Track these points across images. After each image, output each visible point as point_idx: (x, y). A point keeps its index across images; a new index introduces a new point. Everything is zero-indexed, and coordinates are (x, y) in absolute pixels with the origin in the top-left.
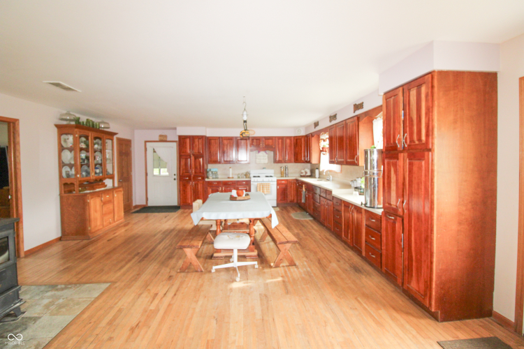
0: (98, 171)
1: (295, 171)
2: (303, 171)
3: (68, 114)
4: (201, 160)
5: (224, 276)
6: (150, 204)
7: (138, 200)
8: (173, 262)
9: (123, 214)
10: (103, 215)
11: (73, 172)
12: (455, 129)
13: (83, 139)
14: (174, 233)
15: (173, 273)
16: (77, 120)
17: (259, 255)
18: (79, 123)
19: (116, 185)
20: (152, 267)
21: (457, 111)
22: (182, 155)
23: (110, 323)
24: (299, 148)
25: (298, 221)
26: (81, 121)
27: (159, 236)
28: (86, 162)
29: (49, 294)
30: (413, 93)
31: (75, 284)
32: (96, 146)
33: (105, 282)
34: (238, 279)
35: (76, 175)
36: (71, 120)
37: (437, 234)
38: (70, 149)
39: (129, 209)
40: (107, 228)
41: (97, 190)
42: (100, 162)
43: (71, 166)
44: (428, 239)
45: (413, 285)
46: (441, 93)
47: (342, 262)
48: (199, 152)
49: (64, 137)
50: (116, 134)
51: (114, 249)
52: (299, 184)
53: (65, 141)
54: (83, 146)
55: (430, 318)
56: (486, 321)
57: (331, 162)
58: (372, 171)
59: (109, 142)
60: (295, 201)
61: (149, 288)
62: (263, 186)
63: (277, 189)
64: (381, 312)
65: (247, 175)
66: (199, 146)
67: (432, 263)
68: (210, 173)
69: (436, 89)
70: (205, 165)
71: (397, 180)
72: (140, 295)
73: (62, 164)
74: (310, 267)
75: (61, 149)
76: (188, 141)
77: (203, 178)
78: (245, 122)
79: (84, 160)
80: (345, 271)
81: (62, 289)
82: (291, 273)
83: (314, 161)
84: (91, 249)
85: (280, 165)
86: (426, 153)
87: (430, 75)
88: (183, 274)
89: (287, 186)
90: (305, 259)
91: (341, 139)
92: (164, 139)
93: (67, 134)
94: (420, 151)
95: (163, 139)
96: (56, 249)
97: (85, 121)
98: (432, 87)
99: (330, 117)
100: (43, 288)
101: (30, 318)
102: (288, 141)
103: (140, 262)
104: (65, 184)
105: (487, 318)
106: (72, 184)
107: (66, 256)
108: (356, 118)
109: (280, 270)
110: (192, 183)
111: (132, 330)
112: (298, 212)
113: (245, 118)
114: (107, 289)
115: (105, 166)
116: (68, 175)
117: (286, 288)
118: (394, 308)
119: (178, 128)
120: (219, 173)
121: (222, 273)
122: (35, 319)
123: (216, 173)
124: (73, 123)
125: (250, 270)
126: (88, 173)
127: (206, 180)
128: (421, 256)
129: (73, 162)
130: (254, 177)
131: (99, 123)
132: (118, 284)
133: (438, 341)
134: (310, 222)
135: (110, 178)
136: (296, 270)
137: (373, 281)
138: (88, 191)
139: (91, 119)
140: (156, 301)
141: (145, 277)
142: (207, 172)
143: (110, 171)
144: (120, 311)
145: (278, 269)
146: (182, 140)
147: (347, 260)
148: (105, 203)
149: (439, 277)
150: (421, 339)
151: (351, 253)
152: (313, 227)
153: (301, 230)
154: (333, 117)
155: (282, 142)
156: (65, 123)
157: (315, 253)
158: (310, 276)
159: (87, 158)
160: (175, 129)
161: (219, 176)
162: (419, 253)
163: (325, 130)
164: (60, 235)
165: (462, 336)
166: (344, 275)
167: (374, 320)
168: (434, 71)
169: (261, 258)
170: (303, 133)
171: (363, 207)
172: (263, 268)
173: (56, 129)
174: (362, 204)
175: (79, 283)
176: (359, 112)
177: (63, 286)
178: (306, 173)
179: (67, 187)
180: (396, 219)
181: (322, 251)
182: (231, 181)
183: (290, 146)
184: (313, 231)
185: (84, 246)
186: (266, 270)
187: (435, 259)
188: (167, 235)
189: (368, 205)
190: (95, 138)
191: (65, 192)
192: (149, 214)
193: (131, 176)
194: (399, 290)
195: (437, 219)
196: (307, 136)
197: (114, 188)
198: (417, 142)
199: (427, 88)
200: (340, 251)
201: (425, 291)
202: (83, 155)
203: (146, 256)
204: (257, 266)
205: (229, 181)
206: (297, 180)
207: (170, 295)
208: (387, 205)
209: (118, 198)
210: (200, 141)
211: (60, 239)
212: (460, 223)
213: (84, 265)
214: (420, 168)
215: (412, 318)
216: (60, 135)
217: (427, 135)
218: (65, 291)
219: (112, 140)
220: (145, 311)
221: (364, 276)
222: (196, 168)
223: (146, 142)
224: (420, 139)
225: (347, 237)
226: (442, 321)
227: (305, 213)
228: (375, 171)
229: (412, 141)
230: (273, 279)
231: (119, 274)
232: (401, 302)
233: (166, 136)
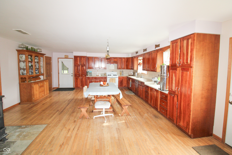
0: (37, 72)
1: (126, 73)
2: (130, 73)
3: (22, 45)
4: (84, 67)
5: (99, 120)
6: (60, 87)
7: (55, 85)
8: (75, 114)
9: (48, 92)
10: (40, 92)
11: (25, 72)
12: (202, 58)
13: (30, 57)
14: (74, 101)
15: (76, 119)
16: (27, 48)
17: (113, 111)
18: (28, 49)
19: (45, 78)
20: (65, 117)
21: (203, 51)
22: (76, 65)
23: (50, 143)
24: (129, 63)
25: (128, 95)
26: (29, 48)
27: (67, 102)
28: (31, 67)
29: (18, 130)
30: (185, 42)
31: (30, 125)
32: (36, 60)
33: (45, 124)
34: (106, 122)
35: (27, 74)
36: (24, 48)
37: (193, 102)
38: (24, 62)
39: (51, 89)
40: (42, 98)
41: (37, 81)
42: (38, 68)
43: (24, 69)
44: (189, 105)
45: (181, 124)
46: (198, 43)
47: (149, 114)
48: (83, 64)
49: (20, 55)
50: (45, 54)
51: (46, 108)
52: (128, 79)
53: (21, 58)
54: (30, 60)
55: (188, 137)
56: (210, 138)
57: (143, 70)
58: (164, 75)
59: (42, 58)
60: (126, 86)
61: (65, 126)
62: (112, 79)
63: (119, 81)
64: (168, 135)
65: (105, 74)
66: (83, 60)
67: (190, 115)
68: (88, 73)
69: (195, 41)
70: (86, 70)
71: (176, 79)
72: (62, 129)
73: (20, 69)
74: (136, 116)
75: (19, 61)
76: (78, 58)
77: (85, 76)
78: (108, 51)
79: (30, 67)
80: (151, 117)
81: (24, 128)
82: (128, 118)
83: (135, 69)
84: (34, 108)
85: (120, 70)
86: (190, 69)
87: (193, 35)
88: (80, 120)
89: (123, 80)
90: (133, 112)
91: (149, 59)
92: (67, 57)
93: (22, 54)
94: (187, 68)
95: (66, 57)
96: (18, 108)
97: (30, 48)
98: (194, 40)
99: (144, 50)
100: (15, 127)
101: (11, 142)
102: (124, 59)
103: (59, 114)
104: (22, 78)
105: (210, 137)
106: (25, 78)
107: (23, 112)
108: (156, 51)
109: (124, 117)
110: (80, 78)
111: (61, 146)
112: (128, 91)
113: (108, 50)
114: (46, 127)
115: (40, 69)
116: (23, 74)
117: (127, 125)
118: (173, 133)
119: (74, 52)
120: (92, 73)
121: (98, 119)
122: (14, 142)
123: (91, 73)
124: (25, 49)
125: (110, 118)
126: (32, 73)
127: (87, 76)
128: (185, 112)
129: (25, 68)
130: (108, 75)
131: (37, 49)
132: (50, 125)
133: (193, 147)
134: (133, 96)
135: (42, 75)
136: (130, 117)
137: (163, 122)
138: (33, 81)
139: (33, 47)
140: (70, 133)
141: (63, 121)
142: (87, 73)
143: (42, 72)
144: (54, 137)
145: (122, 117)
146: (76, 57)
147: (151, 112)
148: (40, 87)
149: (193, 120)
150: (185, 146)
151: (152, 109)
152: (135, 98)
153: (130, 99)
154: (145, 50)
155: (121, 60)
156: (21, 49)
157: (138, 110)
158: (137, 120)
159: (32, 66)
160: (73, 53)
161: (93, 75)
162: (184, 111)
163: (141, 56)
164: (19, 102)
165: (202, 144)
166: (151, 119)
167: (166, 138)
168: (195, 33)
170: (130, 56)
171: (159, 90)
172: (116, 116)
173: (17, 52)
174: (159, 89)
175: (32, 125)
176: (157, 48)
177: (24, 126)
178: (131, 74)
179: (22, 79)
180: (174, 96)
181: (140, 109)
182: (98, 77)
183: (125, 62)
184: (136, 100)
185: (32, 107)
186: (118, 117)
187: (191, 113)
188: (70, 102)
189: (162, 89)
190: (35, 56)
191: (21, 82)
192: (60, 92)
193: (51, 74)
194: (174, 125)
195: (193, 96)
196: (132, 58)
197: (44, 80)
198: (186, 64)
199: (192, 40)
200: (148, 108)
201: (187, 126)
202: (30, 65)
203: (62, 112)
204: (113, 116)
205: (97, 77)
206: (127, 77)
207: (76, 129)
208: (170, 89)
209: (46, 84)
210: (84, 58)
211: (19, 104)
212: (202, 98)
213: (33, 116)
214: (187, 75)
215: (181, 137)
216: (19, 54)
217: (191, 61)
218: (26, 129)
219: (43, 57)
220: (65, 137)
221: (159, 120)
222: (82, 71)
223: (58, 58)
224: (187, 62)
225: (151, 103)
226: (193, 138)
227: (131, 91)
228: (165, 75)
229: (183, 63)
230: (121, 122)
231: (50, 120)
232: (176, 131)
233: (68, 56)
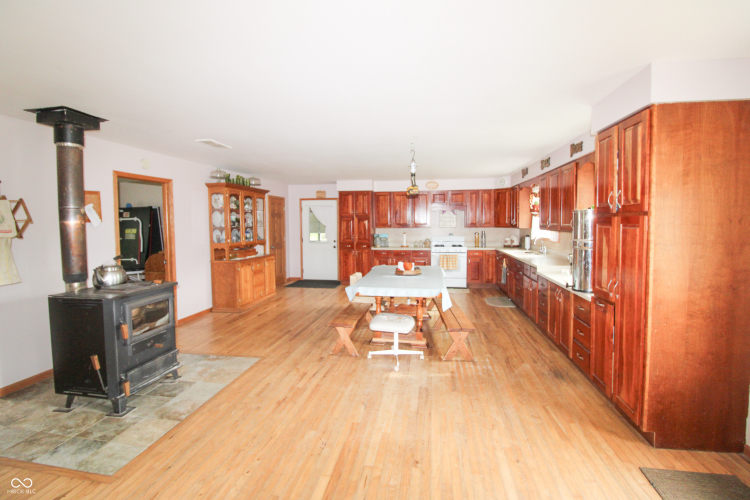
0: (248, 235)
1: (496, 239)
2: (508, 239)
3: (217, 171)
4: (366, 222)
5: (381, 365)
6: (306, 277)
7: (292, 272)
8: (325, 343)
9: (275, 287)
10: (254, 287)
11: (223, 236)
12: (685, 183)
13: (234, 199)
14: (330, 313)
15: (325, 355)
16: (227, 178)
17: (428, 345)
18: (229, 180)
19: (268, 252)
20: (303, 347)
21: (689, 159)
22: (343, 217)
23: (259, 394)
24: (501, 205)
25: (493, 308)
26: (231, 178)
27: (314, 314)
28: (236, 224)
29: (202, 362)
30: (629, 133)
31: (227, 356)
32: (247, 206)
33: (255, 356)
34: (397, 369)
35: (226, 240)
36: (221, 178)
37: (653, 327)
38: (221, 211)
39: (281, 282)
40: (257, 302)
41: (248, 257)
42: (251, 225)
43: (221, 229)
44: (638, 335)
45: (623, 397)
46: (664, 135)
47: (539, 364)
48: (364, 213)
49: (215, 197)
50: (267, 192)
51: (265, 325)
52: (499, 257)
53: (216, 201)
54: (233, 206)
55: (643, 442)
57: (543, 226)
58: (584, 241)
59: (260, 201)
60: (494, 281)
61: (298, 366)
62: (448, 261)
63: (468, 264)
64: (572, 425)
65: (427, 243)
66: (364, 205)
67: (644, 367)
68: (378, 239)
69: (655, 130)
70: (372, 230)
71: (609, 254)
72: (289, 372)
73: (212, 228)
74: (492, 365)
75: (212, 210)
76: (350, 198)
77: (369, 247)
78: (413, 175)
79: (234, 223)
80: (540, 375)
81: (214, 359)
82: (465, 369)
83: (523, 223)
84: (240, 323)
85: (474, 230)
86: (641, 217)
87: (648, 111)
88: (335, 357)
89: (482, 260)
90: (488, 355)
91: (555, 191)
92: (323, 196)
93: (217, 193)
94: (634, 215)
95: (321, 197)
96: (207, 320)
97: (235, 178)
98: (651, 126)
99: (542, 162)
100: (196, 357)
101: (186, 382)
102: (486, 196)
103: (291, 340)
104: (216, 250)
106: (223, 250)
107: (217, 327)
108: (573, 164)
109: (452, 366)
110: (355, 252)
111: (279, 403)
112: (496, 297)
113: (413, 171)
114: (257, 363)
115: (256, 230)
116: (219, 240)
117: (454, 384)
118: (594, 424)
119: (338, 182)
120: (389, 240)
121: (380, 361)
122: (190, 384)
123: (385, 240)
124: (223, 181)
125: (414, 361)
126: (238, 238)
127: (373, 248)
128: (632, 357)
129: (223, 226)
130: (436, 246)
131: (250, 179)
132: (266, 360)
133: (642, 466)
134: (510, 311)
135: (261, 244)
136: (472, 366)
137: (577, 391)
138: (238, 259)
139: (241, 175)
140: (304, 381)
141: (295, 355)
142: (374, 238)
143: (261, 236)
144: (268, 385)
145: (449, 363)
146: (343, 197)
147: (548, 361)
148: (256, 273)
149: (654, 386)
150: (617, 462)
151: (557, 354)
152: (511, 318)
153: (493, 320)
154: (546, 162)
155: (477, 198)
156: (215, 181)
157: (505, 350)
158: (489, 375)
159: (238, 220)
160: (335, 183)
161: (390, 245)
162: (630, 353)
163: (534, 182)
164: (210, 306)
165: (679, 466)
166: (537, 380)
167: (558, 429)
168: (652, 105)
169: (431, 349)
170: (507, 184)
171: (570, 289)
172: (430, 360)
173: (206, 189)
174: (567, 286)
175: (230, 355)
176: (577, 156)
177: (215, 357)
178: (512, 241)
179: (218, 253)
180: (606, 307)
181: (515, 349)
182: (405, 251)
183: (489, 203)
184: (511, 323)
185: (235, 320)
186: (436, 364)
187: (648, 362)
188: (322, 314)
189: (577, 288)
190: (246, 197)
191: (216, 259)
192: (305, 289)
193: (284, 242)
194: (611, 405)
195: (654, 307)
196: (513, 189)
197: (265, 256)
198: (632, 203)
199: (644, 129)
200: (543, 351)
201: (635, 404)
202: (233, 218)
203: (298, 335)
204: (422, 357)
205: (401, 251)
206: (497, 252)
207: (319, 376)
208: (597, 287)
209: (269, 268)
210: (366, 197)
211: (211, 310)
213: (234, 338)
214: (634, 238)
215: (614, 438)
216: (211, 194)
217: (643, 194)
218: (217, 361)
219: (263, 199)
220: (292, 388)
221: (565, 384)
222: (360, 233)
223: (302, 200)
224: (634, 198)
225: (553, 332)
226: (658, 447)
227: (505, 298)
228: (590, 240)
229: (626, 200)
230: (438, 373)
231: (268, 350)
232: (607, 419)
233: (324, 192)
